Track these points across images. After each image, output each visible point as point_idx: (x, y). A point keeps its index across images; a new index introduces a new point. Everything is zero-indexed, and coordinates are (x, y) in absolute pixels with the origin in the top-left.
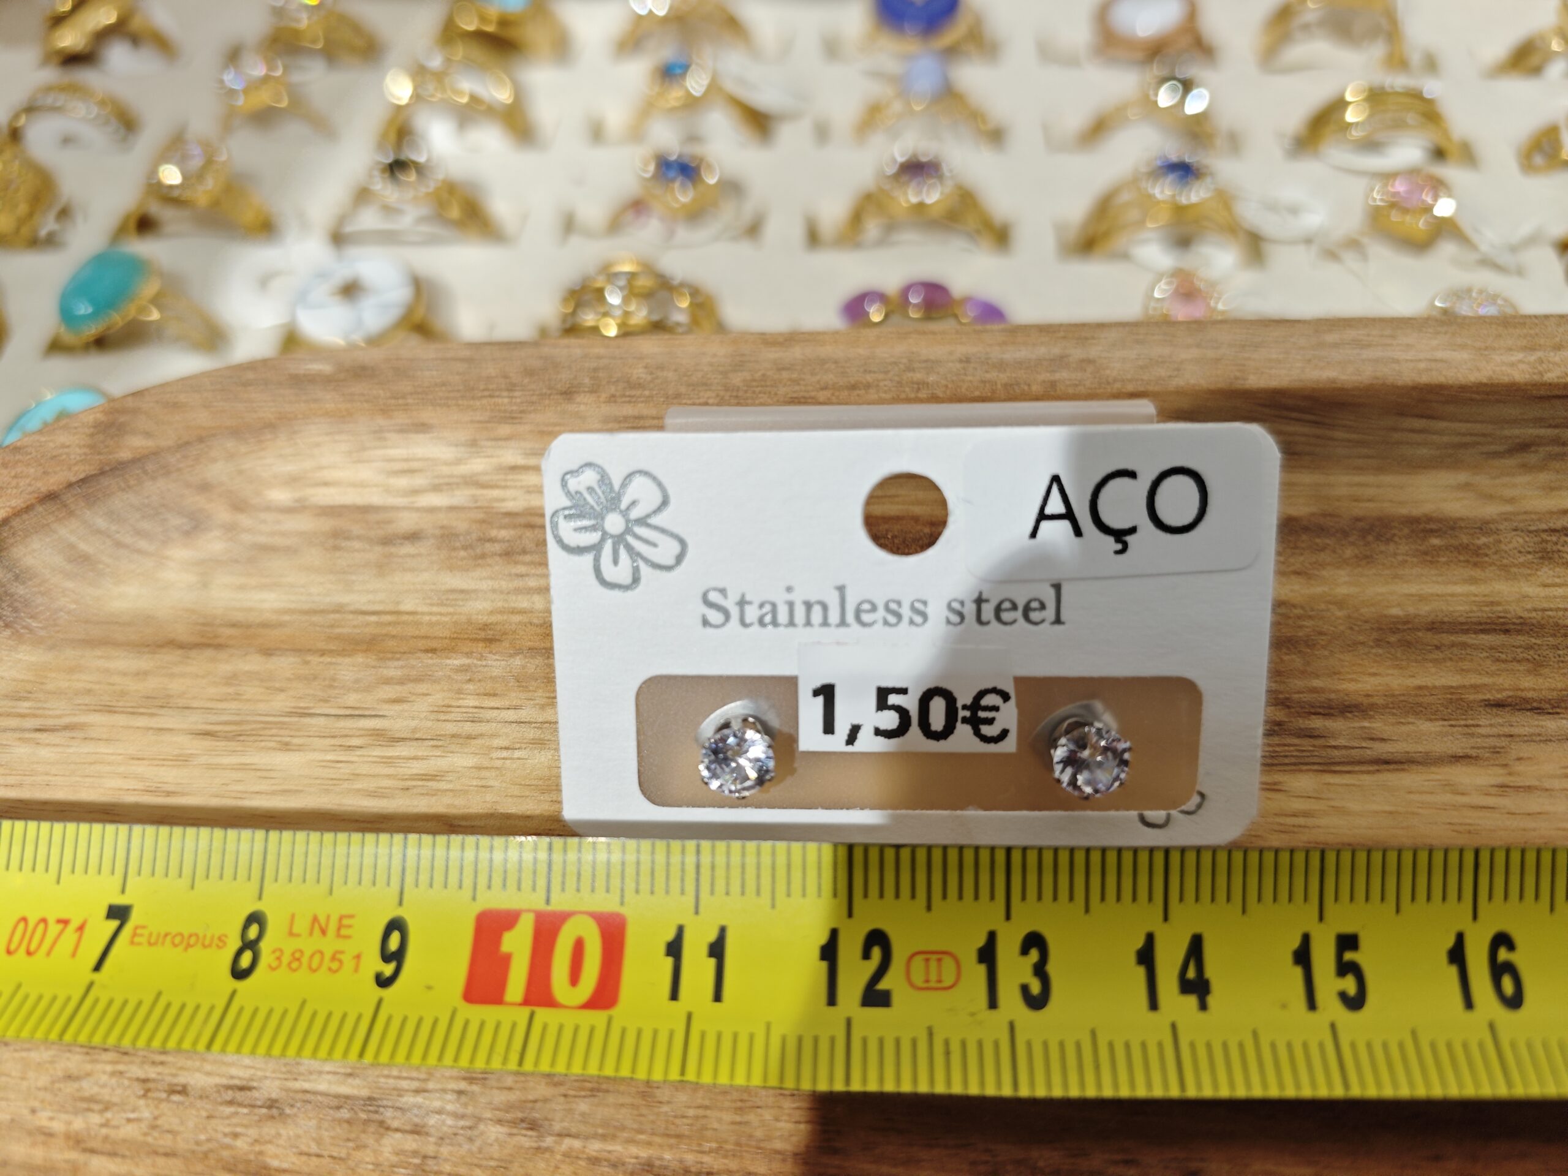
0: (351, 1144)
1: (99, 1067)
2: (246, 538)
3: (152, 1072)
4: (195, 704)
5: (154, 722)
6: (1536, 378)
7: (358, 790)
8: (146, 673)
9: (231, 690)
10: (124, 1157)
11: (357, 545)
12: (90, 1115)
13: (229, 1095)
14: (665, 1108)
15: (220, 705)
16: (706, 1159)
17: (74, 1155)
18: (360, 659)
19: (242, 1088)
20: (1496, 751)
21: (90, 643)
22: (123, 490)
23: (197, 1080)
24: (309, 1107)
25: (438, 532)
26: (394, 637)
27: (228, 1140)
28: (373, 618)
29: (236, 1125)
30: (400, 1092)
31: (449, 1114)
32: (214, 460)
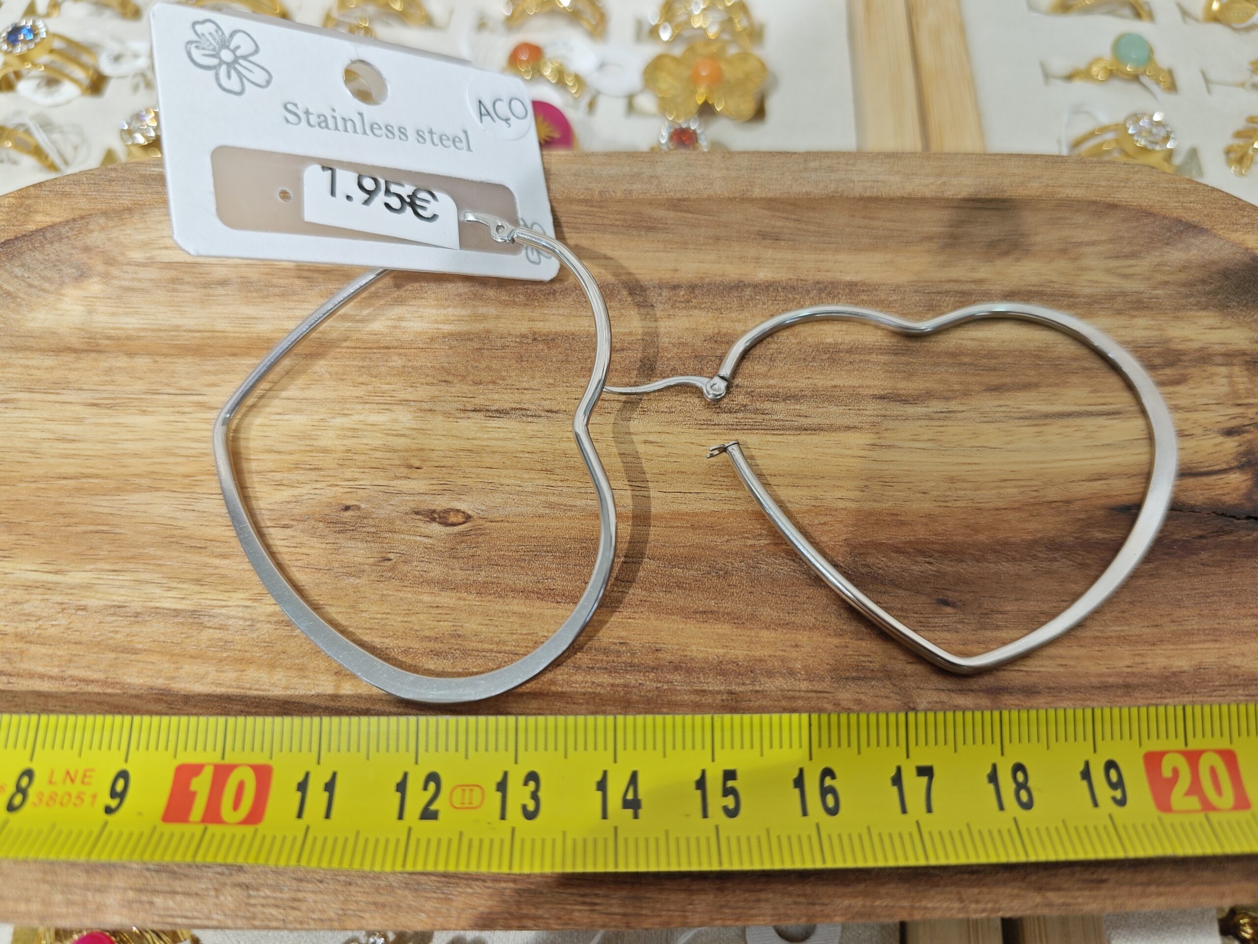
0: (183, 636)
1: (34, 597)
2: (115, 282)
3: (66, 599)
4: (85, 387)
5: (59, 398)
6: (939, 195)
7: (188, 438)
8: (52, 368)
9: (108, 379)
10: (51, 645)
11: (187, 288)
12: (29, 623)
13: (112, 610)
14: (364, 614)
15: (101, 388)
16: (386, 640)
17: (19, 645)
18: (190, 359)
19: (119, 607)
20: (873, 425)
21: (16, 349)
22: (31, 250)
23: (92, 603)
24: (159, 616)
25: (239, 280)
26: (211, 346)
27: (111, 635)
28: (198, 334)
29: (116, 627)
30: (213, 607)
31: (240, 618)
32: (92, 231)
